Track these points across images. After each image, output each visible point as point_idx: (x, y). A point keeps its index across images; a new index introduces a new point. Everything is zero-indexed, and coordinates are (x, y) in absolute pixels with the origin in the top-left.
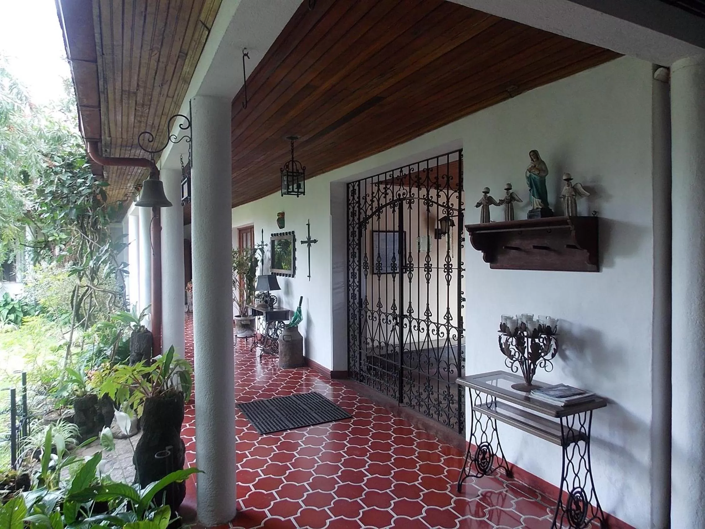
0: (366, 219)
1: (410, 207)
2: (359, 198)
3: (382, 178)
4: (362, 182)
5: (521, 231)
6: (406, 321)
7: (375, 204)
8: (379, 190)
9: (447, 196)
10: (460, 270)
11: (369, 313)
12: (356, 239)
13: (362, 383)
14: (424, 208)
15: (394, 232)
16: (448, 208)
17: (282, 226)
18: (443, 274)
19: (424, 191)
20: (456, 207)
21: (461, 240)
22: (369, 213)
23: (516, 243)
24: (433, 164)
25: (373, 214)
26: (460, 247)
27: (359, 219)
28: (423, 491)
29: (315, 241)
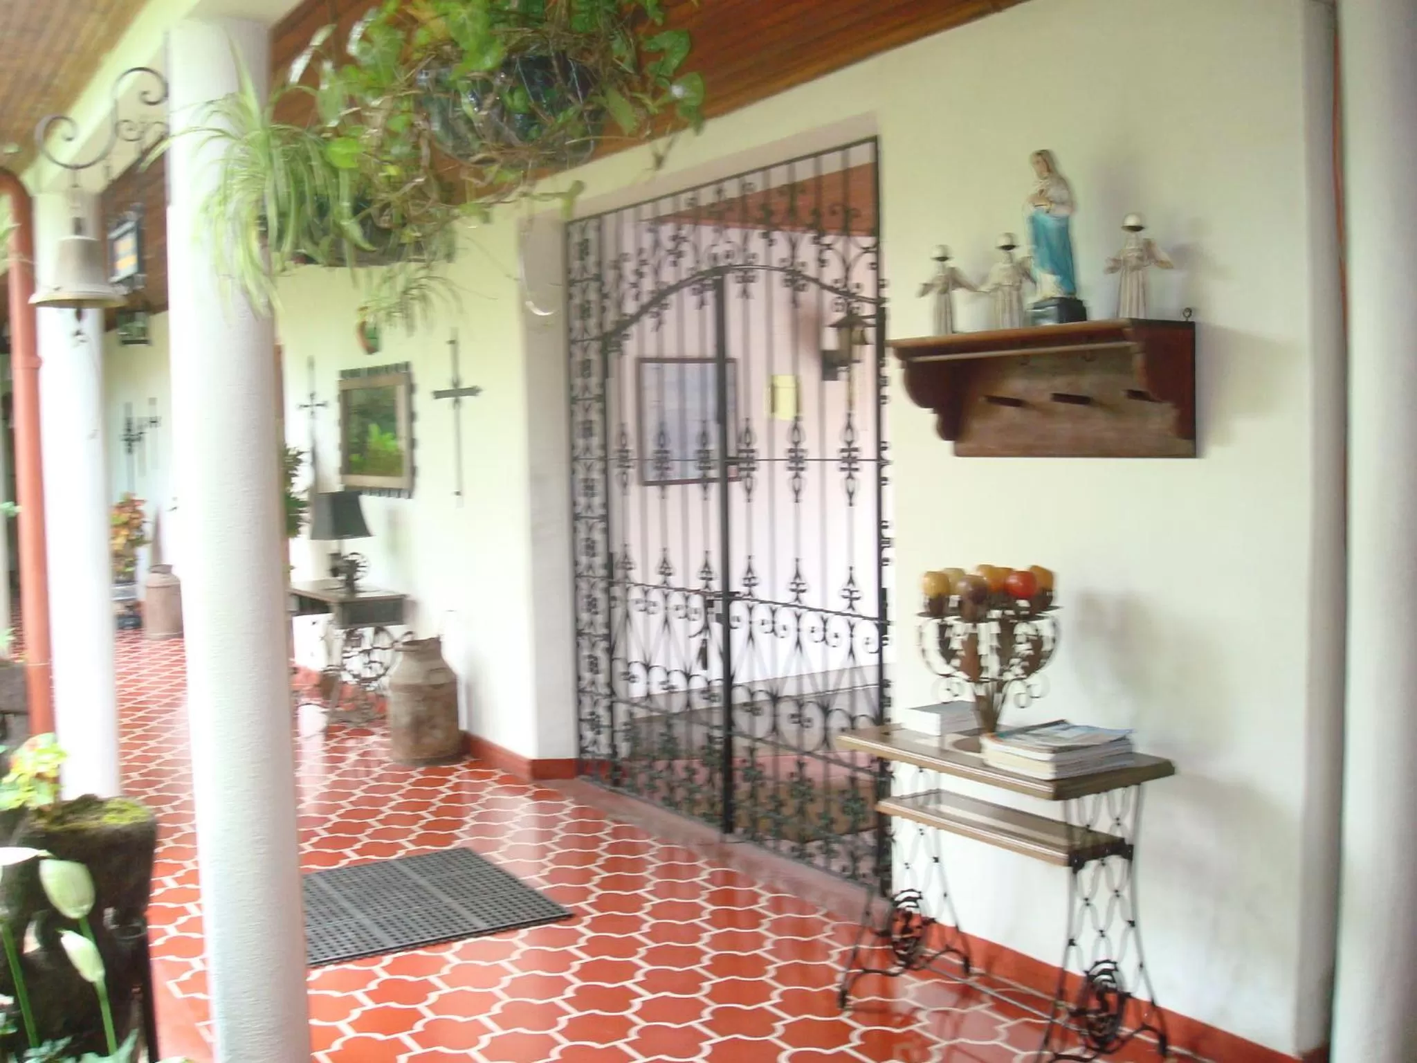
0: (624, 324)
1: (745, 294)
2: (599, 264)
3: (666, 208)
4: (610, 220)
5: (1026, 356)
6: (738, 608)
7: (648, 285)
8: (657, 244)
9: (844, 261)
10: (881, 463)
11: (636, 594)
12: (594, 380)
13: (619, 789)
14: (781, 294)
15: (702, 360)
16: (847, 294)
17: (372, 349)
18: (835, 475)
19: (781, 250)
20: (868, 292)
21: (881, 382)
22: (631, 307)
23: (1015, 386)
24: (804, 172)
25: (644, 310)
26: (880, 400)
27: (601, 325)
28: (782, 1019)
29: (473, 391)
